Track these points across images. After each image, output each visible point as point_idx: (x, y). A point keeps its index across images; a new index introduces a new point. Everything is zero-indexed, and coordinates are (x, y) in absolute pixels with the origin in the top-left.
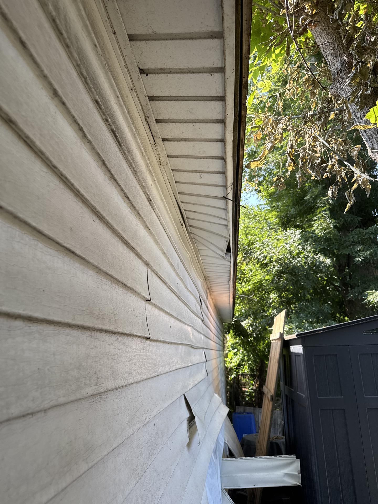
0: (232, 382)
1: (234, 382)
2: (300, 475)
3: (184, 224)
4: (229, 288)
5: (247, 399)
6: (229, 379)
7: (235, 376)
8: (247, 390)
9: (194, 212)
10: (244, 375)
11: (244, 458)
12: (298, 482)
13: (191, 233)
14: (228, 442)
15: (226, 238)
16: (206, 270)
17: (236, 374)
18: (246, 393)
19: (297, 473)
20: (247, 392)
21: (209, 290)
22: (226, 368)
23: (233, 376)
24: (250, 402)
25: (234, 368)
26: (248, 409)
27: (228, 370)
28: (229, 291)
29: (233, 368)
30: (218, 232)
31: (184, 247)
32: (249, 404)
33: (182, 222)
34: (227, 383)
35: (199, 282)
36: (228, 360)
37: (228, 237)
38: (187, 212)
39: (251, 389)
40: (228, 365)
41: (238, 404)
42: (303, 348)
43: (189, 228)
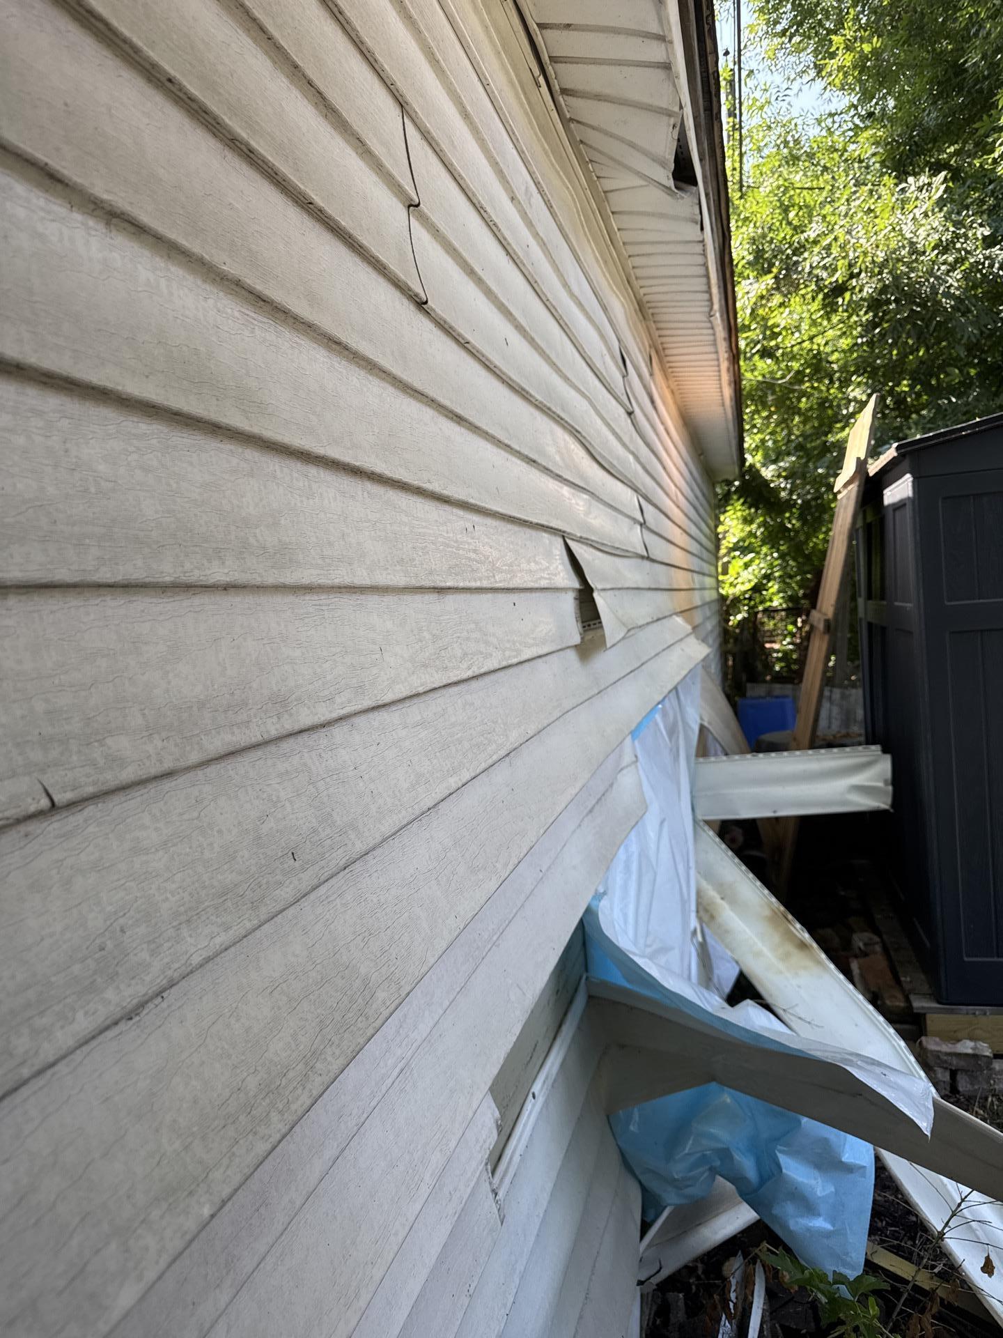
0: (737, 631)
1: (742, 631)
2: (890, 788)
3: (541, 80)
4: (715, 343)
5: (777, 668)
6: (731, 623)
7: (746, 615)
8: (776, 646)
9: (568, 26)
10: (770, 612)
11: (749, 756)
12: (884, 803)
13: (571, 120)
14: (709, 723)
15: (670, 114)
16: (639, 272)
17: (748, 612)
18: (775, 655)
19: (881, 784)
20: (778, 651)
21: (659, 353)
22: (723, 598)
23: (739, 617)
24: (784, 674)
25: (745, 599)
26: (778, 689)
27: (728, 602)
28: (717, 352)
29: (742, 598)
30: (646, 100)
31: (548, 156)
32: (778, 678)
33: (537, 71)
34: (726, 634)
35: (620, 307)
36: (729, 578)
37: (676, 109)
38: (548, 33)
39: (789, 644)
40: (727, 590)
41: (754, 678)
42: (913, 482)
43: (561, 99)
